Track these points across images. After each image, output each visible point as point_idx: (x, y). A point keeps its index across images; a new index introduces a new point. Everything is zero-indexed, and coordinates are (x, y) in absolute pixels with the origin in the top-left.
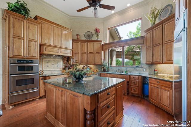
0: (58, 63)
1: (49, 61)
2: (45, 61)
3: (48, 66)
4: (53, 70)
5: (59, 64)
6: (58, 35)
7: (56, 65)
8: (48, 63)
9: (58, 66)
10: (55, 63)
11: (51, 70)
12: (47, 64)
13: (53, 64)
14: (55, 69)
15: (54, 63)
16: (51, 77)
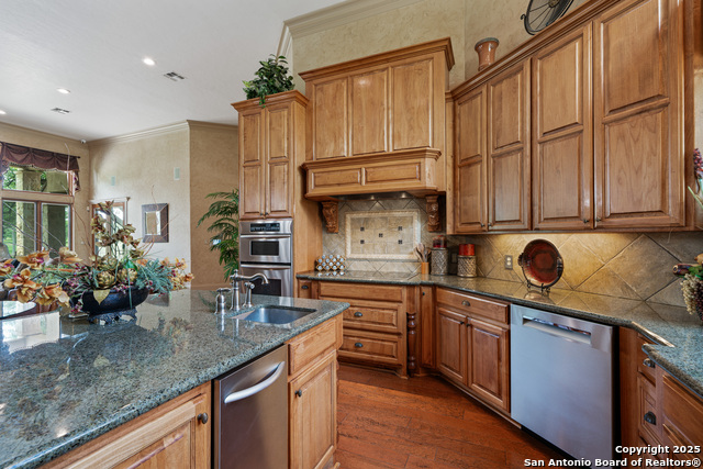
0: (400, 228)
1: (366, 220)
2: (352, 224)
3: (362, 242)
4: (381, 256)
5: (404, 231)
6: (373, 103)
7: (391, 239)
8: (362, 229)
9: (400, 242)
10: (390, 229)
11: (374, 256)
12: (360, 235)
13: (381, 235)
14: (388, 256)
15: (383, 231)
16: (322, 284)
